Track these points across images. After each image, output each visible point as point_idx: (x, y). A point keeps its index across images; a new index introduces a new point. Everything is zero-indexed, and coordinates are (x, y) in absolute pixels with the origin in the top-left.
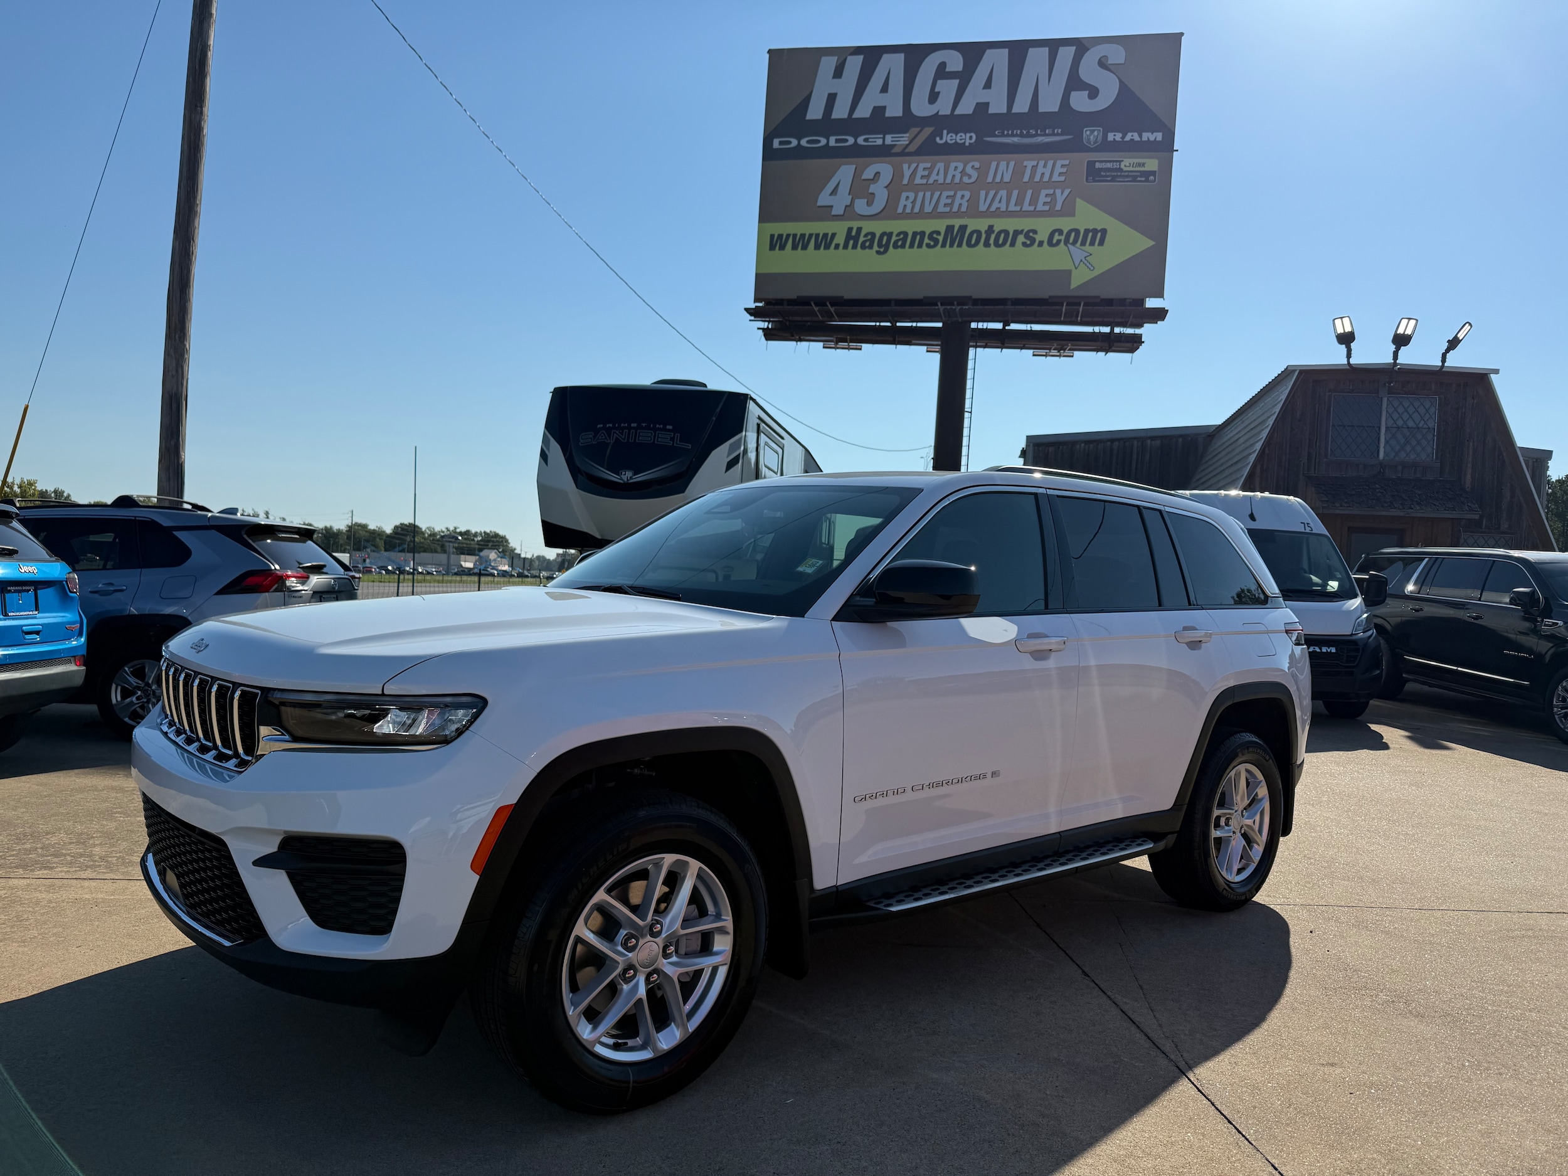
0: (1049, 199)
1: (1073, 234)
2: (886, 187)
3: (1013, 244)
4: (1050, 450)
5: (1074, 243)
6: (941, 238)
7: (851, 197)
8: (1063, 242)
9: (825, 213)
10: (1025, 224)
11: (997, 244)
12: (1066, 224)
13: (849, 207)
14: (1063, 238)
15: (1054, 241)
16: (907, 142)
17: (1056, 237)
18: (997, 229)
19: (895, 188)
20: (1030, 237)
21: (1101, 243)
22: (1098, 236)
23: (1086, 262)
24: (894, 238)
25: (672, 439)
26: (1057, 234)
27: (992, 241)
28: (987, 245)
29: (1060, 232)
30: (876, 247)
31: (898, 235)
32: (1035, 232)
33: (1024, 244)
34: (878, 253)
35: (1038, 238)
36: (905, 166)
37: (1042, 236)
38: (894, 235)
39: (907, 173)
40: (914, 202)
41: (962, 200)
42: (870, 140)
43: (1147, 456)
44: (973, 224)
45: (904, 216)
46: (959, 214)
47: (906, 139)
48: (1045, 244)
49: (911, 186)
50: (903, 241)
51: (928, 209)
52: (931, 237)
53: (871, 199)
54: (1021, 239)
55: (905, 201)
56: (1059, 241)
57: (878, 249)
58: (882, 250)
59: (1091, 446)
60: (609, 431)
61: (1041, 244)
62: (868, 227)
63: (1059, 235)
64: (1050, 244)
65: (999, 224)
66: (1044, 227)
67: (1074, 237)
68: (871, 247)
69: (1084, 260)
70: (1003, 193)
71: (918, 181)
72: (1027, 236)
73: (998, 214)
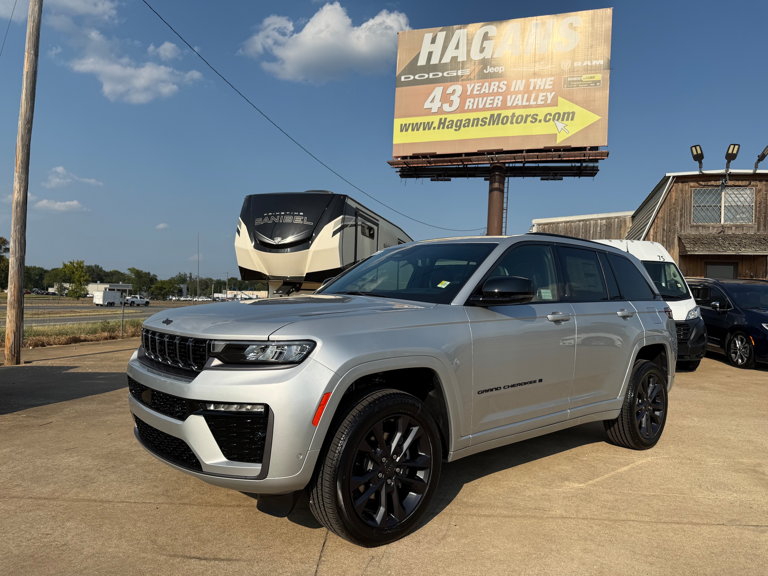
0: (544, 98)
1: (557, 115)
2: (459, 97)
3: (525, 122)
4: (546, 227)
5: (558, 120)
6: (488, 121)
7: (441, 103)
8: (552, 120)
9: (429, 112)
10: (532, 111)
11: (517, 123)
12: (553, 110)
13: (440, 108)
14: (552, 117)
15: (547, 119)
16: (469, 73)
17: (548, 117)
18: (517, 115)
19: (463, 97)
20: (535, 119)
21: (572, 119)
22: (570, 116)
23: (564, 129)
24: (463, 122)
25: (302, 220)
26: (549, 115)
27: (514, 121)
28: (512, 123)
29: (550, 115)
30: (454, 127)
31: (465, 120)
32: (537, 115)
33: (531, 122)
34: (456, 130)
35: (539, 118)
36: (468, 86)
37: (541, 117)
38: (464, 120)
39: (469, 89)
40: (473, 104)
41: (498, 101)
42: (450, 74)
43: (599, 229)
44: (504, 113)
45: (469, 111)
46: (497, 108)
47: (469, 72)
48: (543, 121)
49: (472, 96)
50: (468, 123)
51: (481, 106)
52: (482, 121)
53: (451, 103)
54: (530, 119)
55: (469, 104)
56: (550, 119)
57: (455, 128)
58: (457, 129)
59: (568, 224)
60: (269, 217)
61: (540, 121)
62: (450, 117)
63: (550, 116)
64: (545, 121)
65: (518, 112)
66: (541, 112)
67: (558, 117)
68: (452, 127)
69: (563, 128)
70: (520, 96)
71: (475, 92)
72: (533, 117)
73: (517, 107)
